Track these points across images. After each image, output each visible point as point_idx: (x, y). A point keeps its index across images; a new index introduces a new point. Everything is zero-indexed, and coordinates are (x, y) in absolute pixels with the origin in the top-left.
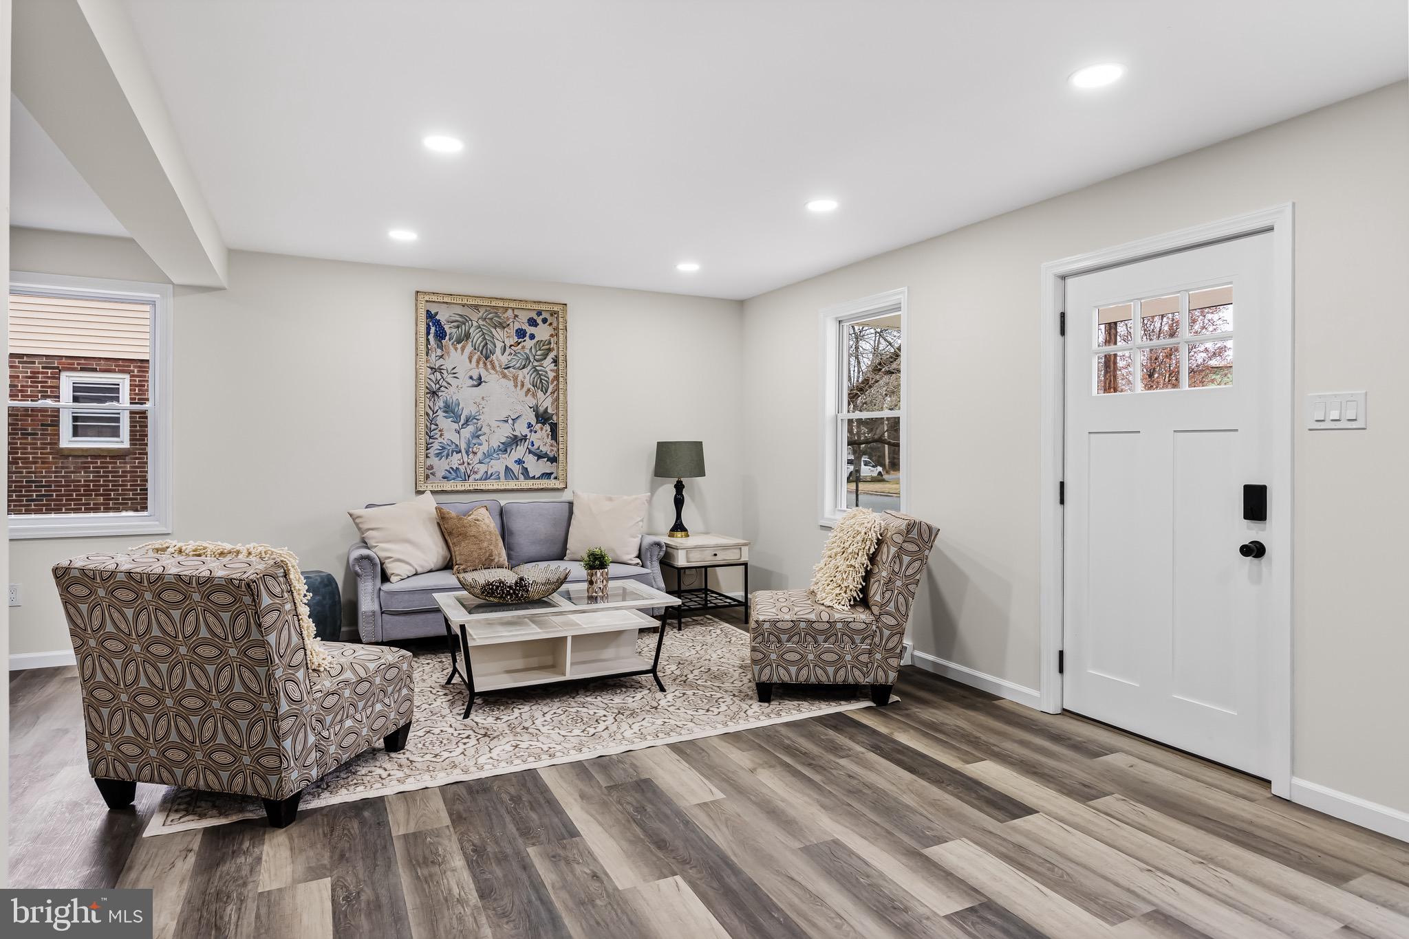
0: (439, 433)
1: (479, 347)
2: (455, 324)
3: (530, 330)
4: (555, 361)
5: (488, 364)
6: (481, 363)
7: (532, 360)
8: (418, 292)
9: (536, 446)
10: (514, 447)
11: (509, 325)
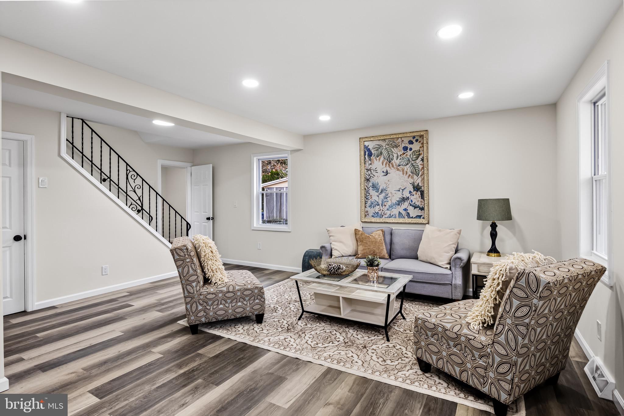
0: (370, 197)
1: (386, 158)
2: (376, 149)
3: (410, 146)
4: (422, 160)
5: (390, 165)
6: (387, 165)
7: (411, 161)
8: (360, 138)
9: (413, 202)
10: (403, 203)
11: (399, 145)
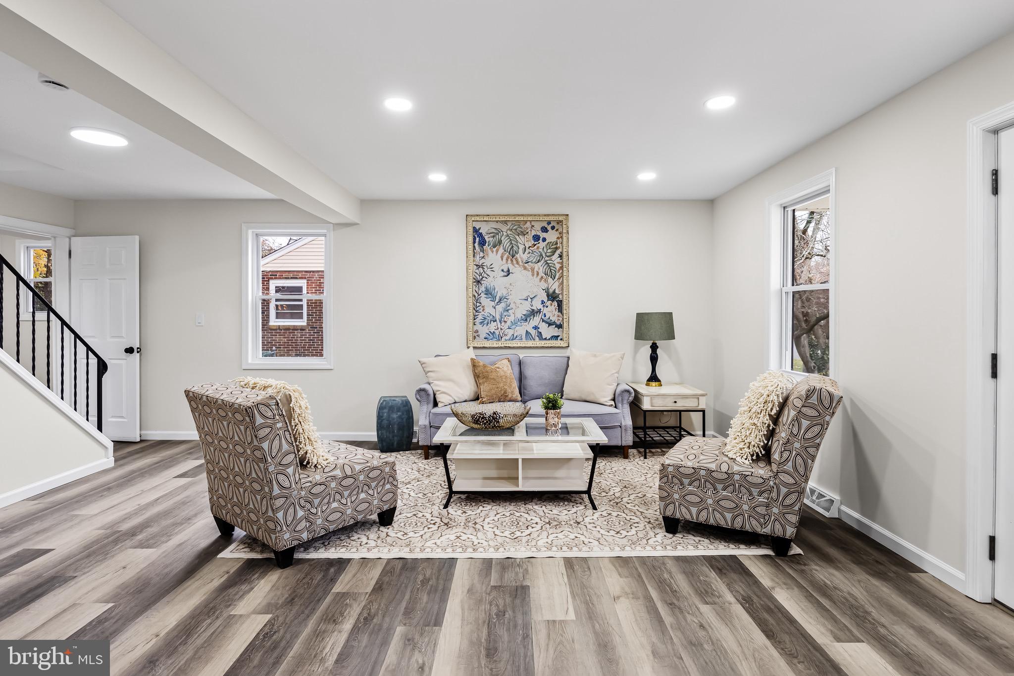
0: (482, 309)
1: (507, 249)
2: (492, 235)
3: (543, 235)
4: (561, 256)
5: (514, 260)
6: (509, 260)
7: (544, 256)
8: (467, 215)
9: (547, 317)
10: (532, 317)
11: (528, 233)
